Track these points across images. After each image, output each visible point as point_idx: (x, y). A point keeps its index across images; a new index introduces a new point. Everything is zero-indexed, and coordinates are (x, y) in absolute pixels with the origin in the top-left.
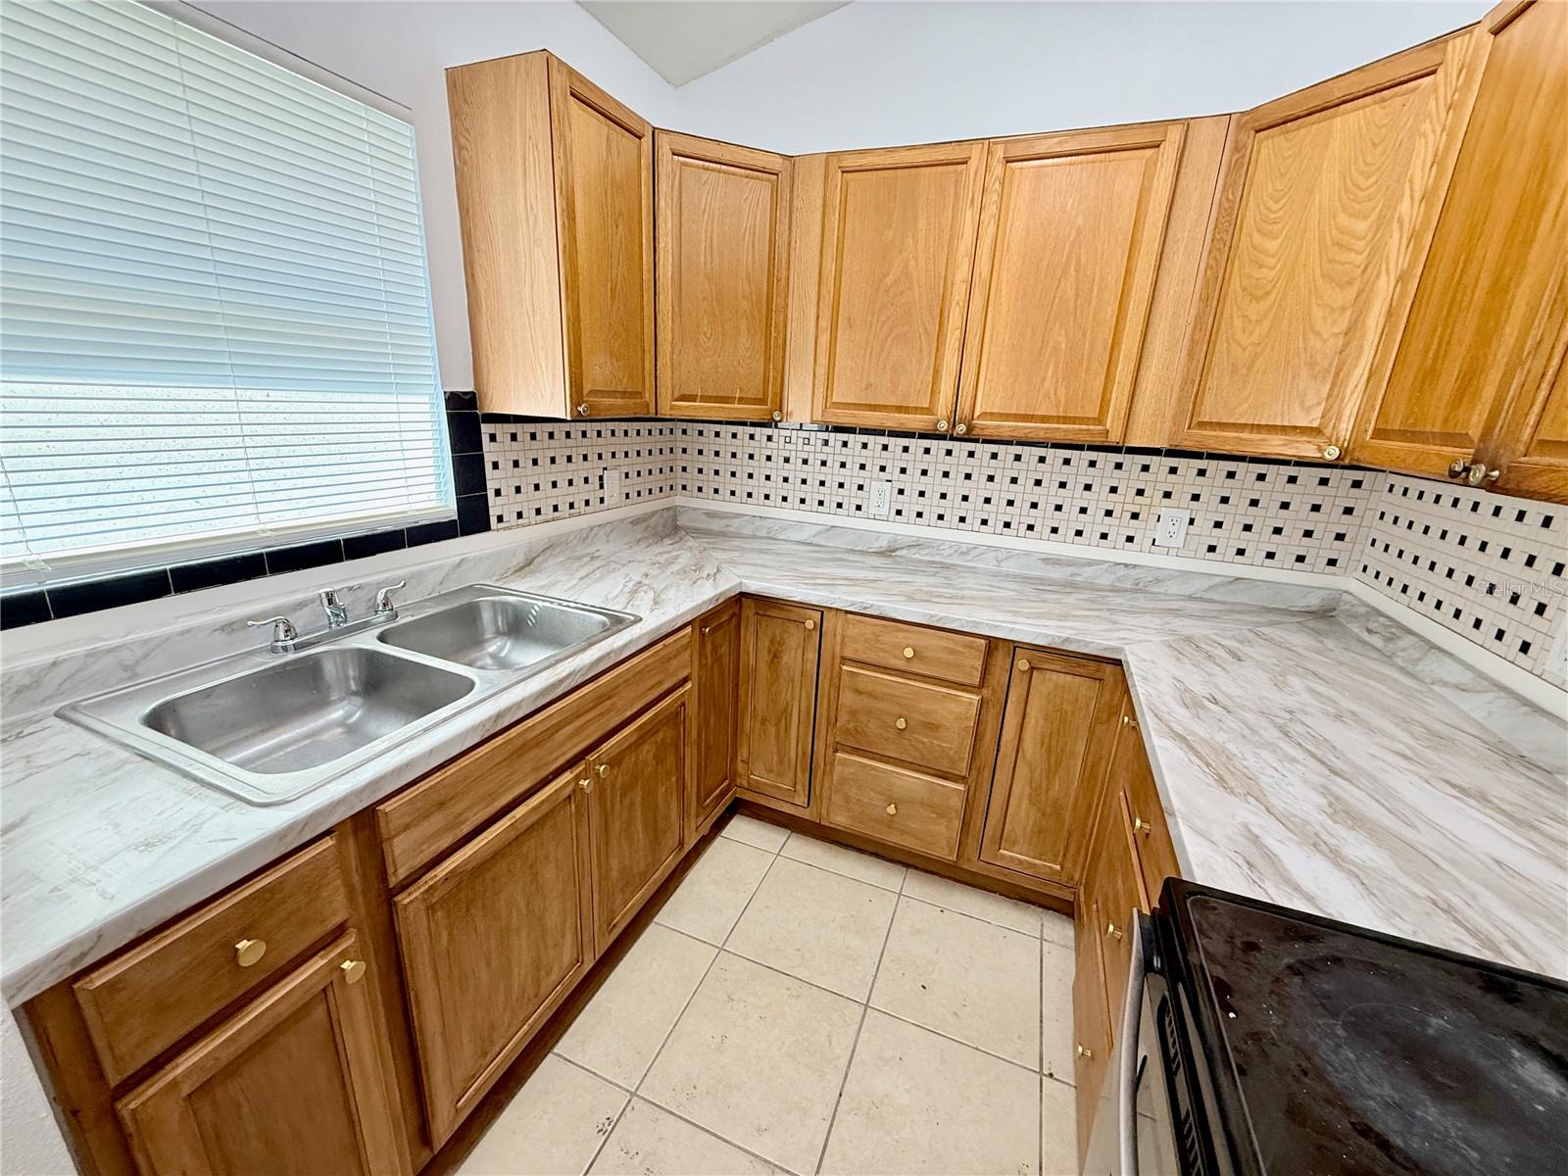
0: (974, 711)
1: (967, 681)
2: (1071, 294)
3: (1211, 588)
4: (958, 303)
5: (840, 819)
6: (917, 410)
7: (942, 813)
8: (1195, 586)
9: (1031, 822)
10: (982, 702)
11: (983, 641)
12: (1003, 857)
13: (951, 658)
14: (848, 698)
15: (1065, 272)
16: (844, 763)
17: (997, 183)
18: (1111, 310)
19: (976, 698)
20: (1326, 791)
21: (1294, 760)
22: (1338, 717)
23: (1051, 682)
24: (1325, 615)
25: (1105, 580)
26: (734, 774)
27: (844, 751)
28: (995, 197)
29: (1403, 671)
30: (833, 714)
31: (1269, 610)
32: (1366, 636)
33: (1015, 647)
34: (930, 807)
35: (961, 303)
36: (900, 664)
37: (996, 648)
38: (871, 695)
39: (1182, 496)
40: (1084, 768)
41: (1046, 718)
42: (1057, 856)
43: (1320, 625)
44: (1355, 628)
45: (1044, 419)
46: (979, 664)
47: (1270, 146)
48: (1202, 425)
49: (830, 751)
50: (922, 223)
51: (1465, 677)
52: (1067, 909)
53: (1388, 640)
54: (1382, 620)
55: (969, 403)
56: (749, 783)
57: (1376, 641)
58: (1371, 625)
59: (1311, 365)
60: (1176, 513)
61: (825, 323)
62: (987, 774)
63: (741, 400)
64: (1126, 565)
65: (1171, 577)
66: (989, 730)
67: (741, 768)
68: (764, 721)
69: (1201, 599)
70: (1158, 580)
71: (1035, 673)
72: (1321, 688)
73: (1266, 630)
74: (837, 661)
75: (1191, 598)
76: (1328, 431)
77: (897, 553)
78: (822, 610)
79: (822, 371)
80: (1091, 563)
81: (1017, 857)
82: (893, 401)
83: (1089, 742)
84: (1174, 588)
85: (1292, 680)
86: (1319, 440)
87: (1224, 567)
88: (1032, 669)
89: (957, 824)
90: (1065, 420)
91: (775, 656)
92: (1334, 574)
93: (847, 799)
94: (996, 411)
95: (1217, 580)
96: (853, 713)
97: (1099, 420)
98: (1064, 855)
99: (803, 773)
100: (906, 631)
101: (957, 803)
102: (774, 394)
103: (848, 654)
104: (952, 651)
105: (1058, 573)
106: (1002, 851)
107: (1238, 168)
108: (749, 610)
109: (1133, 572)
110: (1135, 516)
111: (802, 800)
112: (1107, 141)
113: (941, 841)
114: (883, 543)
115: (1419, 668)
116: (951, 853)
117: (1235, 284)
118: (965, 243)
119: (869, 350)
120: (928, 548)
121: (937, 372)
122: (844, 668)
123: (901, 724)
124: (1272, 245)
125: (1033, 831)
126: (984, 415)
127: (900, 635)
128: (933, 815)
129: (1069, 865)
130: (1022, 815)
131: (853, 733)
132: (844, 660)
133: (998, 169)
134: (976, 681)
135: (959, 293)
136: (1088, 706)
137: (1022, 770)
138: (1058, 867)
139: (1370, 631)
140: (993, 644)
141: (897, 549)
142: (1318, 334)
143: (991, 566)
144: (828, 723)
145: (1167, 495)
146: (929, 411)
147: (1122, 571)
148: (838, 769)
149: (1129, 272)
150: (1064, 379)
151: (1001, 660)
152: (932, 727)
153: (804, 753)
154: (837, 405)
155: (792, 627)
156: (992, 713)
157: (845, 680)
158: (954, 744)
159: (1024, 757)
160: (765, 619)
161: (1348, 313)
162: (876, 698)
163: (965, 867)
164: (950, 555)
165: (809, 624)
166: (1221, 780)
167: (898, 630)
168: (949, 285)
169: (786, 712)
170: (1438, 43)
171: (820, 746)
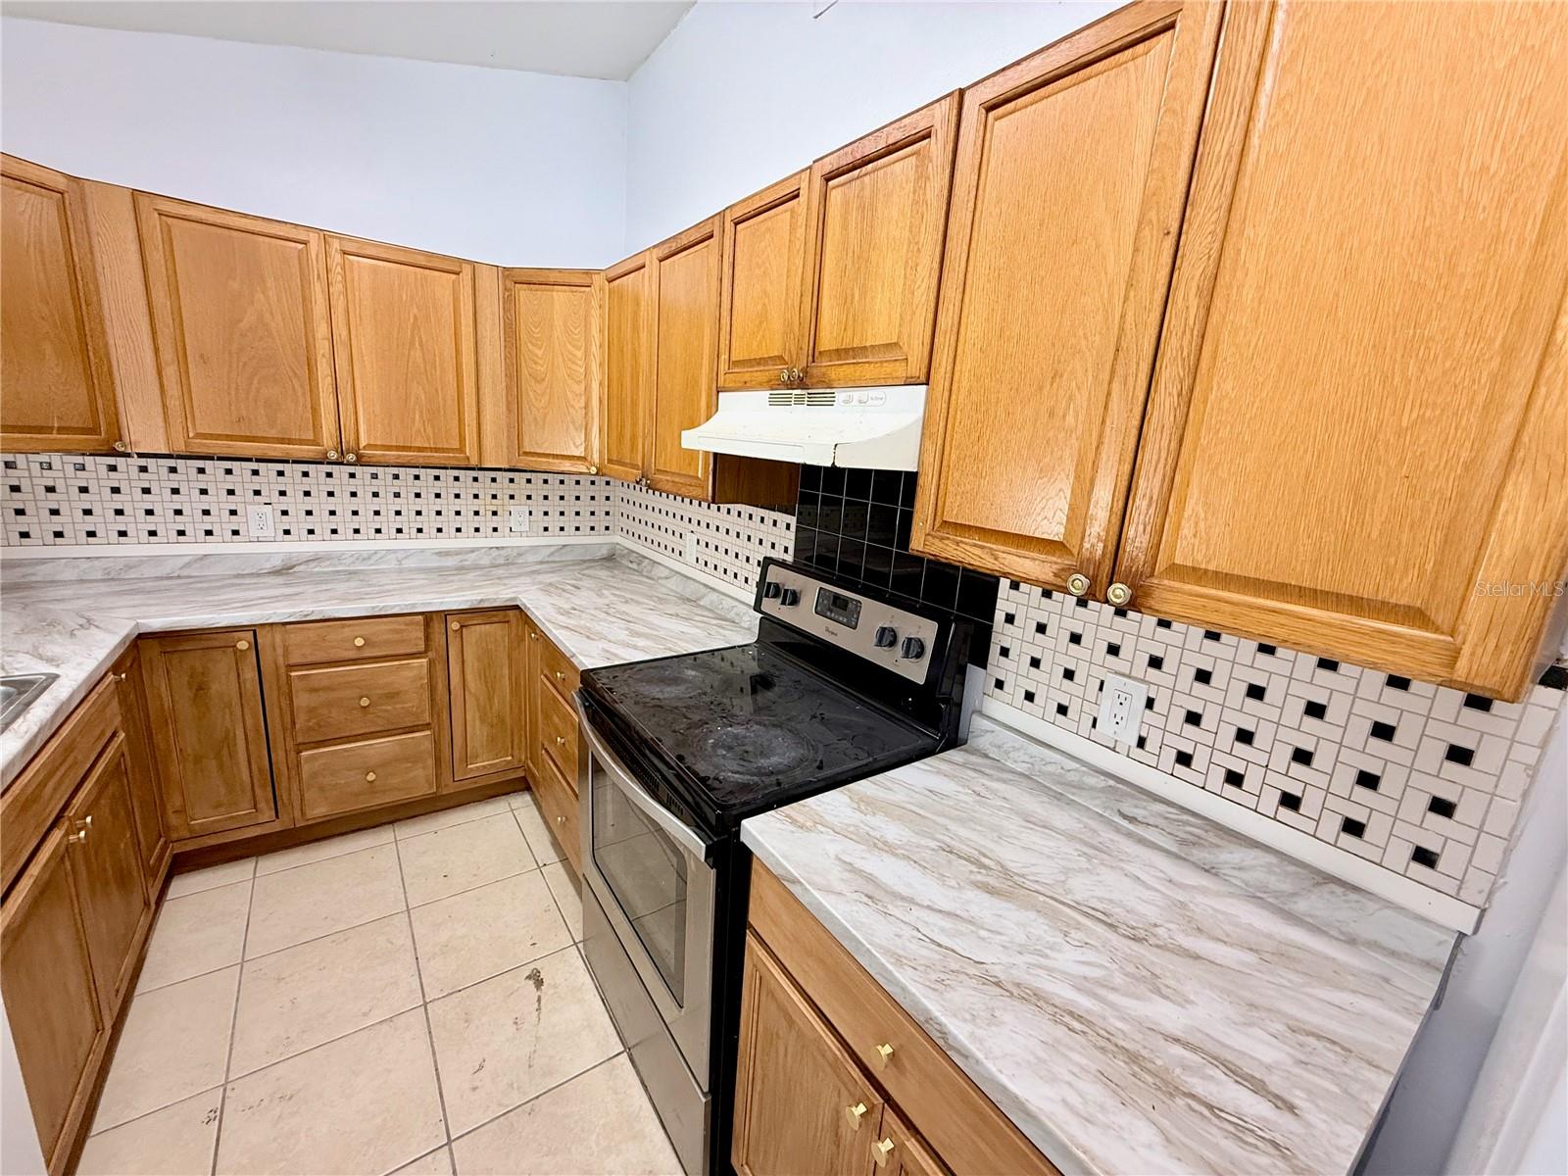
0: (425, 671)
1: (414, 650)
2: (420, 361)
3: (552, 554)
4: (323, 356)
5: (318, 810)
6: (301, 442)
7: (415, 759)
8: (543, 555)
9: (485, 734)
10: (431, 663)
11: (420, 617)
12: (471, 769)
13: (397, 637)
14: (302, 700)
15: (412, 343)
16: (313, 758)
17: (339, 267)
18: (451, 376)
19: (424, 661)
20: (627, 629)
21: (613, 622)
22: (626, 602)
23: (476, 633)
24: (611, 559)
25: (485, 561)
26: (168, 828)
27: (307, 750)
28: (340, 278)
29: (647, 577)
30: (288, 719)
31: (585, 561)
32: (631, 565)
33: (446, 616)
34: (406, 759)
35: (328, 356)
36: (352, 654)
37: (432, 619)
38: (330, 689)
39: (521, 497)
40: (511, 683)
41: (479, 660)
42: (507, 751)
43: (610, 564)
44: (625, 562)
45: (420, 449)
46: (421, 635)
47: (523, 294)
48: (526, 454)
49: (293, 754)
50: (270, 283)
51: (666, 573)
52: (522, 784)
53: (639, 564)
54: (635, 555)
55: (352, 437)
56: (190, 831)
57: (634, 566)
58: (631, 559)
59: (573, 423)
60: (519, 509)
61: (167, 354)
62: (445, 715)
63: (61, 430)
64: (497, 548)
65: (526, 552)
66: (440, 681)
67: (174, 820)
68: (198, 760)
69: (548, 562)
70: (520, 555)
71: (464, 630)
72: (617, 593)
73: (586, 572)
74: (283, 670)
75: (542, 563)
76: (589, 458)
77: (295, 569)
78: (254, 629)
79: (174, 403)
80: (473, 550)
81: (483, 764)
82: (273, 433)
83: (510, 666)
84: (531, 558)
85: (605, 592)
86: (587, 464)
87: (556, 540)
88: (462, 627)
89: (431, 762)
90: (437, 450)
91: (200, 688)
92: (609, 535)
93: (322, 789)
94: (379, 443)
95: (553, 549)
96: (311, 710)
97: (461, 450)
98: (512, 748)
99: (263, 787)
100: (349, 626)
101: (428, 745)
102: (109, 424)
103: (292, 661)
104: (395, 631)
105: (450, 562)
106: (469, 767)
107: (509, 302)
108: (152, 651)
109: (502, 552)
110: (495, 513)
111: (267, 814)
112: (422, 261)
113: (419, 781)
114: (277, 563)
115: (653, 573)
116: (431, 788)
117: (525, 371)
118: (319, 308)
119: (233, 386)
120: (329, 560)
121: (315, 411)
122: (293, 674)
123: (365, 702)
124: (540, 353)
125: (487, 741)
126: (369, 446)
127: (346, 630)
128: (409, 765)
129: (516, 752)
130: (478, 733)
131: (316, 728)
132: (291, 667)
133: (338, 258)
134: (422, 648)
135: (322, 348)
136: (504, 642)
137: (471, 702)
138: (510, 758)
139: (631, 562)
140: (428, 617)
141: (294, 566)
142: (573, 406)
143: (393, 565)
144: (284, 729)
145: (512, 497)
146: (315, 442)
147: (495, 553)
148: (306, 768)
149: (458, 352)
150: (428, 420)
151: (437, 627)
152: (393, 696)
153: (260, 770)
154: (199, 435)
155: (217, 654)
156: (439, 667)
157: (296, 685)
158: (415, 702)
159: (470, 692)
160: (176, 656)
161: (583, 397)
162: (334, 690)
163: (444, 793)
164: (353, 563)
165: (243, 645)
166: (588, 637)
167: (343, 627)
168: (311, 340)
169: (228, 740)
170: (588, 272)
171: (279, 756)
